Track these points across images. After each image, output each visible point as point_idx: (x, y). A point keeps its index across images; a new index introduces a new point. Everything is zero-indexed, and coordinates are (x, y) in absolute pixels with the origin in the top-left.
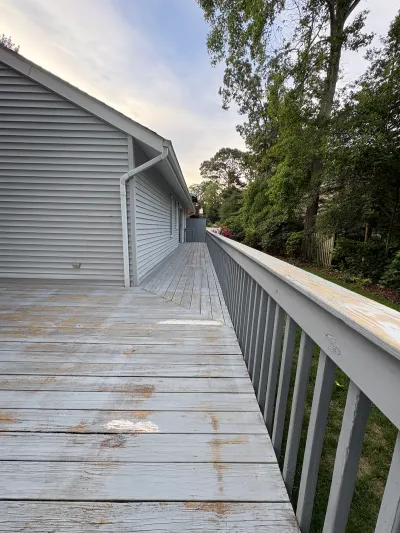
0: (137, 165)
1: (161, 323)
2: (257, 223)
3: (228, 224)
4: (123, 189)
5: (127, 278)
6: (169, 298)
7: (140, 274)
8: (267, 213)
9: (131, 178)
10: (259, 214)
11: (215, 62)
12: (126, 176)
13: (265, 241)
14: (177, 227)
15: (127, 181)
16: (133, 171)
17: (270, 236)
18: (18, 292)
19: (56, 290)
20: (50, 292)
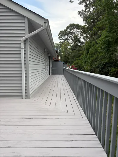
0: (29, 33)
2: (92, 63)
3: (75, 64)
4: (22, 45)
5: (24, 94)
12: (24, 39)
14: (48, 66)
15: (25, 41)
16: (28, 35)
17: (99, 70)
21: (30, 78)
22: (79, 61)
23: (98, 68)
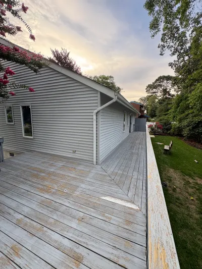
0: (102, 104)
1: (103, 198)
2: (180, 121)
3: (161, 120)
4: (95, 117)
5: (95, 160)
6: (113, 177)
7: (101, 159)
8: (188, 115)
9: (99, 111)
10: (182, 116)
11: (153, 36)
12: (96, 111)
13: (185, 132)
14: (128, 125)
15: (97, 113)
16: (100, 108)
17: (189, 129)
18: (51, 162)
19: (64, 163)
20: (62, 164)
21: (100, 146)
22: (166, 117)
23: (188, 126)
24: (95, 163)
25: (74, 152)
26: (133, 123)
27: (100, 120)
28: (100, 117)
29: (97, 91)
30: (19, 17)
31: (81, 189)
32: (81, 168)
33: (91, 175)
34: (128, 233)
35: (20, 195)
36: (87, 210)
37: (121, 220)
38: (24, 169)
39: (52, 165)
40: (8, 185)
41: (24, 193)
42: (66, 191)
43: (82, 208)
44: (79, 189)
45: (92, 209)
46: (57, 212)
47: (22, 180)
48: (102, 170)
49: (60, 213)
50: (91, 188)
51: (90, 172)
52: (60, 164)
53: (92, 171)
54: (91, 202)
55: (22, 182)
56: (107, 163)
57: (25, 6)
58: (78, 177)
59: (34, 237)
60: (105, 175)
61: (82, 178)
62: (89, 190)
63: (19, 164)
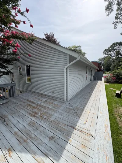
4: (65, 71)
6: (76, 111)
7: (69, 98)
9: (68, 67)
12: (66, 67)
16: (69, 65)
18: (40, 98)
19: (47, 99)
20: (45, 100)
21: (69, 90)
24: (65, 100)
25: (53, 92)
26: (93, 75)
27: (69, 73)
28: (69, 70)
29: (67, 54)
30: (24, 15)
31: (54, 117)
32: (56, 103)
33: (62, 108)
34: (83, 155)
35: (20, 117)
36: (56, 132)
37: (79, 144)
38: (25, 101)
39: (40, 100)
40: (15, 110)
41: (22, 115)
42: (45, 117)
43: (53, 130)
44: (53, 117)
45: (59, 132)
46: (38, 131)
47: (22, 107)
48: (69, 105)
49: (39, 131)
50: (61, 117)
51: (61, 106)
52: (44, 99)
53: (63, 105)
54: (59, 126)
55: (22, 109)
56: (73, 101)
57: (28, 9)
58: (54, 109)
59: (21, 145)
60: (71, 109)
61: (56, 109)
62: (59, 118)
63: (23, 98)
